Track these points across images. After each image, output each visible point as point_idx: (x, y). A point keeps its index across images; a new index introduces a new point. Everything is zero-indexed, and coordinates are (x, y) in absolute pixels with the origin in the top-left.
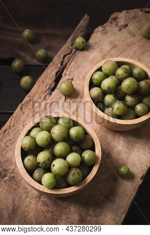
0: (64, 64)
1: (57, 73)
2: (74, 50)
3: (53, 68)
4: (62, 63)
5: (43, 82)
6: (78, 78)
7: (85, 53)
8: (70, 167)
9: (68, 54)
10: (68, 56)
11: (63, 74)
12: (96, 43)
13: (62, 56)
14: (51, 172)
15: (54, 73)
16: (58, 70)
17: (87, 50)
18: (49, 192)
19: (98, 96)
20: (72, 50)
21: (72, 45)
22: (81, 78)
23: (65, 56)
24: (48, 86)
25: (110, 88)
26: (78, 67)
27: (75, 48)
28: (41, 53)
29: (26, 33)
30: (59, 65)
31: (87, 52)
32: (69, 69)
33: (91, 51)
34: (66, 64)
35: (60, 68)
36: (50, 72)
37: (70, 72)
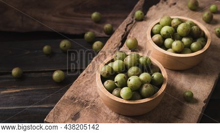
0: (128, 30)
1: (122, 36)
2: (134, 21)
3: (119, 33)
4: (126, 29)
5: (112, 42)
6: (140, 38)
7: (144, 22)
8: (142, 83)
9: (130, 24)
10: (130, 25)
11: (128, 37)
12: (151, 16)
13: (126, 25)
14: (127, 86)
15: (120, 36)
16: (123, 34)
17: (145, 20)
18: (127, 102)
19: (159, 39)
20: (133, 21)
21: (133, 18)
22: (143, 38)
23: (127, 25)
24: (116, 45)
25: (168, 33)
26: (139, 31)
27: (136, 20)
28: (107, 26)
29: (94, 15)
30: (124, 31)
31: (145, 22)
32: (132, 33)
33: (148, 21)
34: (129, 31)
35: (124, 33)
36: (117, 36)
37: (133, 35)
